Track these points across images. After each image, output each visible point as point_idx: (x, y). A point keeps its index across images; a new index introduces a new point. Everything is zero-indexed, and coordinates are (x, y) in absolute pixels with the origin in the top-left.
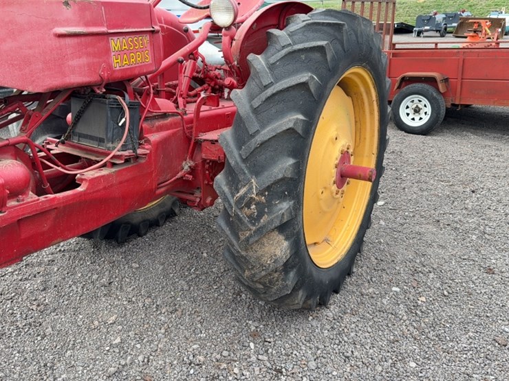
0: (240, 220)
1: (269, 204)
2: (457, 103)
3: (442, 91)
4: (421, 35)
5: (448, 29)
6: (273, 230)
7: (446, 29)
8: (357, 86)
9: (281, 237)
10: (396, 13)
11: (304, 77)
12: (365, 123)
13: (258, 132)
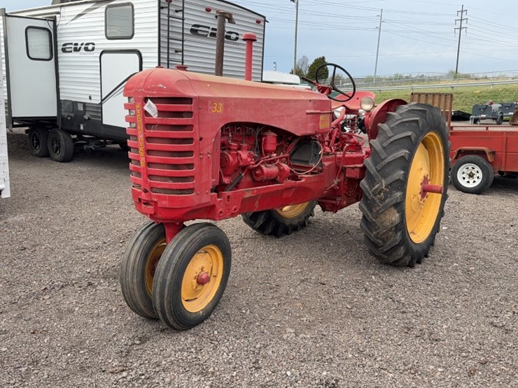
0: (374, 201)
1: (391, 193)
2: (503, 170)
3: (490, 160)
4: (478, 122)
5: (504, 118)
6: (391, 206)
7: (502, 117)
8: (431, 143)
9: (395, 211)
10: (454, 102)
11: (409, 133)
12: (436, 166)
13: (386, 158)
